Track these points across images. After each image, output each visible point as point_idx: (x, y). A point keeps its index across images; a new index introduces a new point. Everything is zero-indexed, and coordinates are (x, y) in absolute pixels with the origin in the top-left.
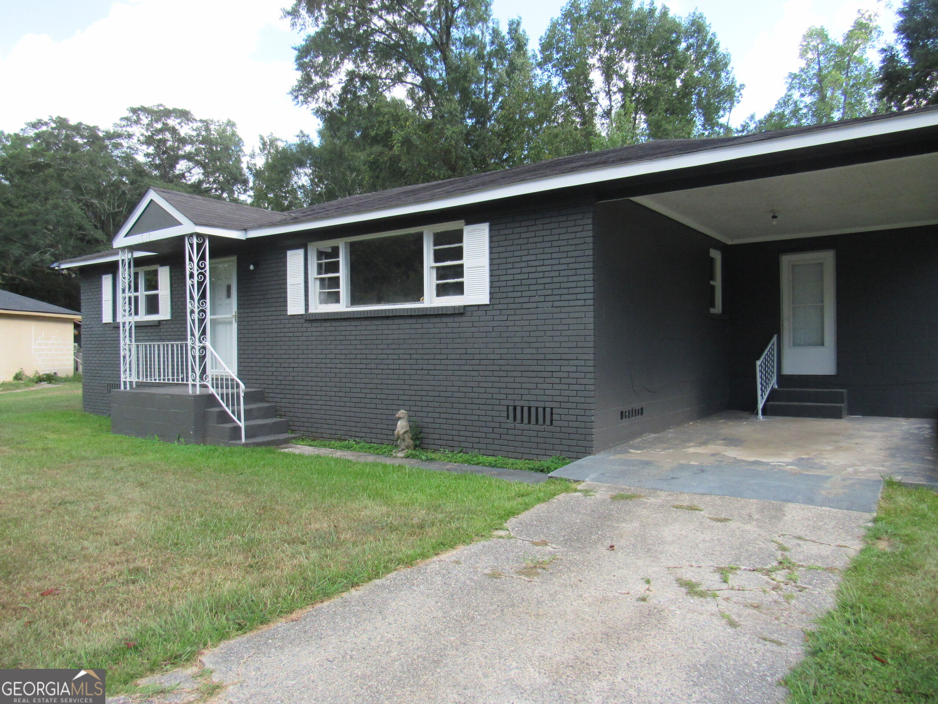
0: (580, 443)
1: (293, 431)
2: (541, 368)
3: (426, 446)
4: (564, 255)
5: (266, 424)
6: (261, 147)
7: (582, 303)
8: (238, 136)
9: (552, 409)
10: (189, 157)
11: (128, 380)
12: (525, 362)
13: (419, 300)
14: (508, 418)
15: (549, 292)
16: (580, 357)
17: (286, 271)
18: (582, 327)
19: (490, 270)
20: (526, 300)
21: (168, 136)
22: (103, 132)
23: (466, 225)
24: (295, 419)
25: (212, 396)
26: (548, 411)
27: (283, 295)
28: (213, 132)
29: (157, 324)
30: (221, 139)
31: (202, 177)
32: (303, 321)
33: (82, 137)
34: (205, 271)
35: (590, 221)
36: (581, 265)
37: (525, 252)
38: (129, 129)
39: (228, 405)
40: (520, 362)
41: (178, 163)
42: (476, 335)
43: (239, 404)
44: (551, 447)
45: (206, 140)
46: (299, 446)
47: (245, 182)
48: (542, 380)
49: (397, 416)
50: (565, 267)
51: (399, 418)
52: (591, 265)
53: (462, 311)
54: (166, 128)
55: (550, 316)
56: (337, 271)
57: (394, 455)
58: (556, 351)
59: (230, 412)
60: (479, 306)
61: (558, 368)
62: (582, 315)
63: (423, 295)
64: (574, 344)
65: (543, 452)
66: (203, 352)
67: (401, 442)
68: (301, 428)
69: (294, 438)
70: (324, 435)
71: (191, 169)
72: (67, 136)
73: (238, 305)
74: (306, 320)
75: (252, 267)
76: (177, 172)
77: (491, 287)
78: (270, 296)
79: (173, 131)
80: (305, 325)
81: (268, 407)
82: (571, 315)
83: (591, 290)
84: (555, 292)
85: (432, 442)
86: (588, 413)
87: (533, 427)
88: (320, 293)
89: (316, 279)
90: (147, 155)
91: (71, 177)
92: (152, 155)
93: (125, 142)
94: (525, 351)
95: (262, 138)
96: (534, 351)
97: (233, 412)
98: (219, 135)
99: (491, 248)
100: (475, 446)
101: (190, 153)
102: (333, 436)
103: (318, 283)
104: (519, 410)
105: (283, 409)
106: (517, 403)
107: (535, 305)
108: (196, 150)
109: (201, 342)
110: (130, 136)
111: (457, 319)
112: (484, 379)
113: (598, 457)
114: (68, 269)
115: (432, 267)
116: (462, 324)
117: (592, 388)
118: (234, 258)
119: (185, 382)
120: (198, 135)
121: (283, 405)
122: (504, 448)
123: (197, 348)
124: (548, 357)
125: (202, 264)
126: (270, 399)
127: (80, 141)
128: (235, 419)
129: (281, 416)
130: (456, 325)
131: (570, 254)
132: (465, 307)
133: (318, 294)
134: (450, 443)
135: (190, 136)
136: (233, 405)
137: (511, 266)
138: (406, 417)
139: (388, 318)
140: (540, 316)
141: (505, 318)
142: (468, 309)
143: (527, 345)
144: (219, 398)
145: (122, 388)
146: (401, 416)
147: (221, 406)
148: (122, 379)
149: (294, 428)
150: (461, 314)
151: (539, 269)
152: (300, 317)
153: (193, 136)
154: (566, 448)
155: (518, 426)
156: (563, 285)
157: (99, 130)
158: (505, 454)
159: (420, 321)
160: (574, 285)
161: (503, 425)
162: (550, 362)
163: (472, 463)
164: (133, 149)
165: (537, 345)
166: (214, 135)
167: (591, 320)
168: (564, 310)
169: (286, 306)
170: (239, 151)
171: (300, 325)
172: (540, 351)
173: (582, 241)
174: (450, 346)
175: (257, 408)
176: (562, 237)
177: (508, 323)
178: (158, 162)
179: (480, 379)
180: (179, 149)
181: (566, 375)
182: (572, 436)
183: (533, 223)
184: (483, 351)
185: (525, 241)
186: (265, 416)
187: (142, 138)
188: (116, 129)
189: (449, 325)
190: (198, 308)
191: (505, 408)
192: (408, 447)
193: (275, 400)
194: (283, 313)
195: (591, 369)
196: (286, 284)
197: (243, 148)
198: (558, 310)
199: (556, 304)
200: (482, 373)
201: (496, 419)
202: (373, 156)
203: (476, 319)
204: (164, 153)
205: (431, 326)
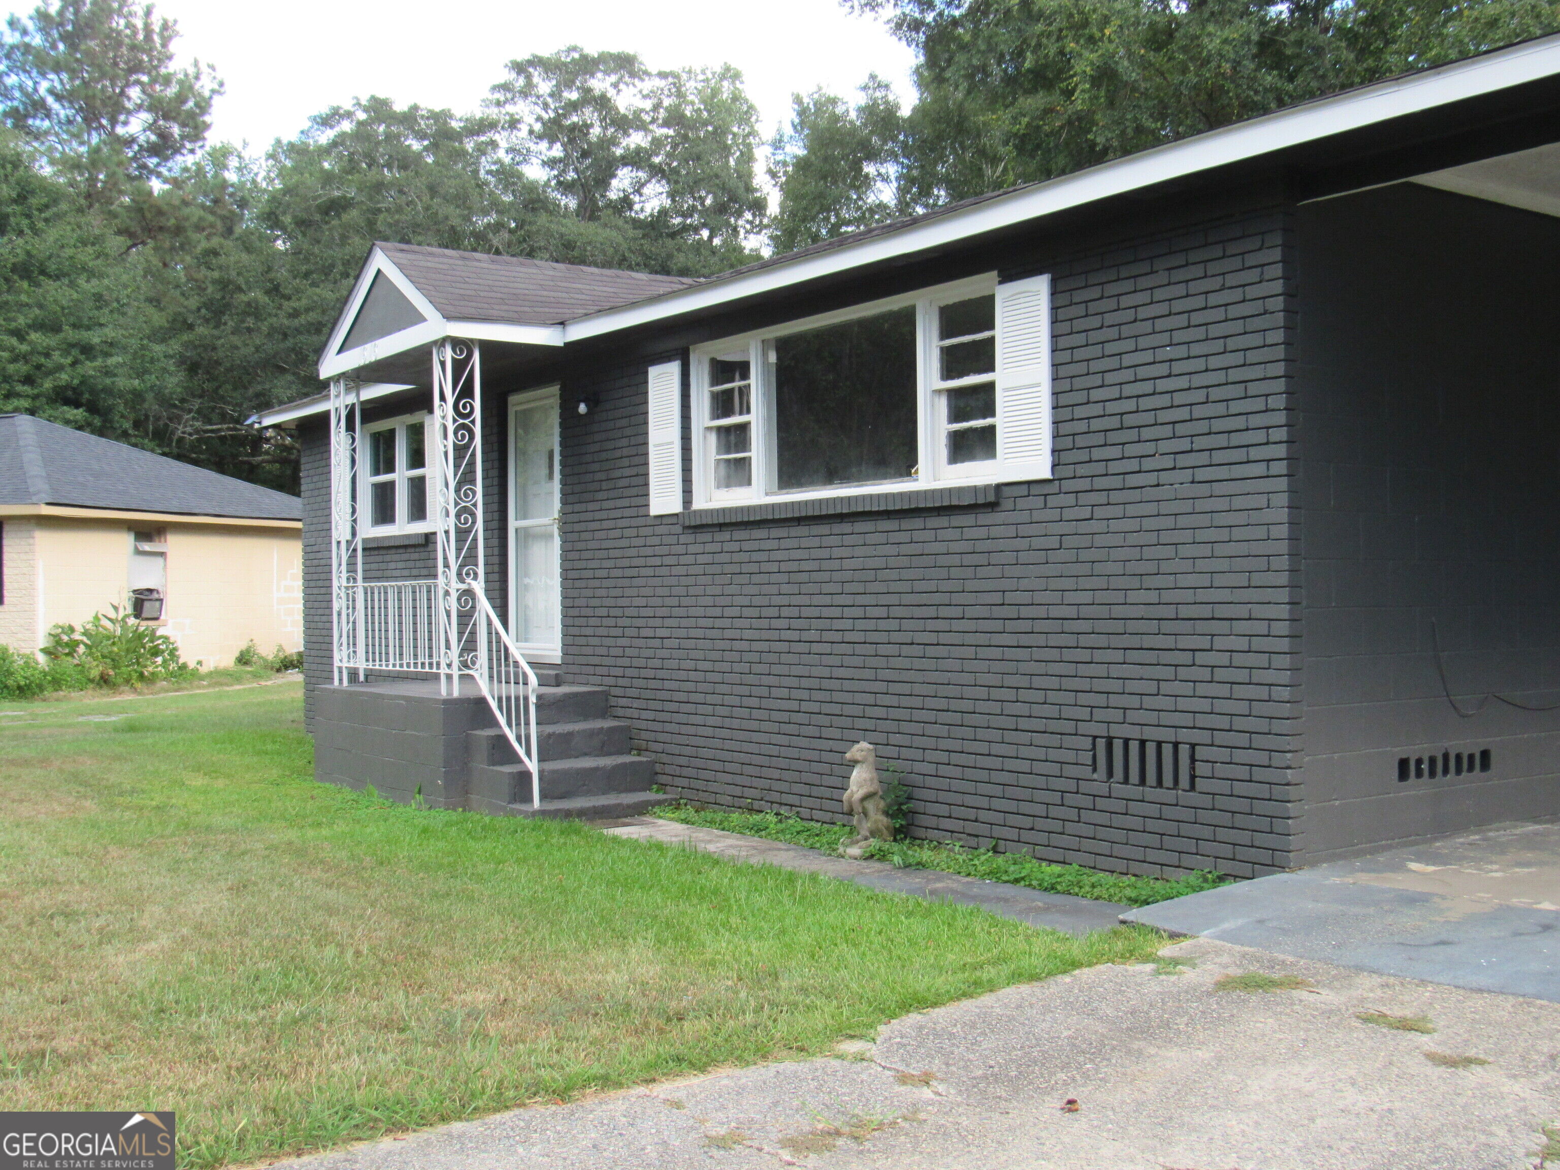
0: (1260, 839)
1: (663, 787)
2: (1169, 642)
3: (921, 833)
4: (1218, 346)
5: (596, 769)
6: (797, 121)
7: (1259, 469)
8: (746, 101)
9: (1193, 746)
10: (636, 159)
11: (345, 664)
12: (1132, 626)
13: (909, 474)
14: (1095, 770)
15: (1185, 445)
16: (1258, 612)
17: (647, 413)
18: (1261, 532)
19: (1055, 394)
20: (1133, 465)
21: (589, 114)
22: (461, 120)
23: (1001, 283)
24: (665, 758)
25: (481, 702)
26: (1184, 750)
27: (641, 470)
28: (691, 98)
29: (422, 541)
30: (709, 112)
31: (667, 203)
32: (678, 529)
33: (420, 136)
34: (473, 422)
35: (1276, 254)
36: (1258, 372)
37: (1129, 345)
38: (509, 108)
39: (509, 724)
40: (1118, 626)
41: (614, 176)
42: (1023, 557)
43: (527, 723)
44: (1191, 846)
45: (675, 118)
46: (661, 822)
47: (759, 206)
48: (1169, 672)
49: (848, 755)
50: (1220, 377)
51: (854, 763)
52: (1279, 369)
53: (991, 498)
54: (589, 99)
55: (1187, 506)
56: (746, 409)
57: (841, 850)
58: (1202, 595)
59: (512, 737)
60: (1029, 483)
61: (1205, 642)
62: (1262, 501)
63: (915, 462)
64: (1242, 580)
65: (1173, 858)
66: (466, 602)
67: (859, 821)
68: (678, 781)
69: (659, 803)
70: (721, 799)
71: (643, 185)
72: (388, 137)
73: (564, 494)
74: (685, 528)
75: (582, 408)
76: (613, 195)
77: (1056, 436)
78: (618, 473)
79: (602, 103)
80: (683, 539)
81: (612, 730)
82: (1238, 503)
83: (1281, 434)
84: (1200, 442)
85: (932, 822)
86: (1277, 760)
87: (1150, 793)
88: (718, 461)
89: (709, 429)
90: (551, 163)
91: (390, 225)
92: (560, 160)
93: (502, 139)
94: (1133, 597)
95: (798, 100)
96: (1153, 597)
97: (519, 739)
98: (703, 102)
99: (1054, 337)
100: (1026, 836)
101: (638, 150)
102: (737, 802)
103: (713, 438)
104: (1118, 745)
105: (644, 735)
106: (1115, 731)
107: (1152, 478)
108: (652, 143)
109: (462, 581)
110: (513, 124)
111: (986, 518)
112: (1041, 668)
113: (1303, 876)
114: (275, 426)
115: (939, 392)
116: (995, 531)
117: (1285, 693)
118: (555, 389)
119: (434, 670)
120: (656, 108)
121: (643, 725)
122: (1087, 844)
123: (454, 595)
124: (1184, 611)
125: (464, 407)
126: (620, 712)
127: (416, 146)
128: (521, 752)
129: (640, 751)
130: (982, 532)
131: (1231, 344)
132: (999, 488)
133: (712, 465)
134: (971, 827)
135: (638, 113)
136: (518, 724)
137: (1097, 380)
138: (871, 758)
139: (841, 517)
140: (1165, 508)
141: (1086, 512)
142: (1007, 491)
143: (1135, 582)
144: (493, 705)
145: (336, 682)
146: (858, 756)
147: (496, 724)
148: (337, 663)
149: (663, 779)
150: (992, 506)
151: (1162, 385)
152: (674, 520)
153: (642, 111)
154: (1227, 850)
155: (1119, 789)
156: (1217, 425)
157: (451, 117)
158: (1090, 860)
159: (907, 524)
160: (1240, 422)
161: (1084, 787)
162: (1187, 626)
163: (1005, 878)
164: (519, 152)
165: (1159, 581)
166: (693, 103)
167: (1283, 515)
168: (1218, 488)
169: (647, 495)
170: (749, 134)
171: (673, 540)
172: (1167, 596)
173: (1257, 307)
174: (970, 585)
175: (584, 731)
176: (1213, 299)
177: (1094, 526)
178: (571, 175)
179: (1034, 667)
180: (614, 142)
181: (1224, 659)
182: (1239, 820)
183: (1145, 267)
184: (1039, 598)
185: (1129, 315)
186: (602, 751)
187: (538, 127)
188: (488, 111)
189: (969, 533)
190: (456, 504)
191: (1087, 743)
192: (873, 834)
193: (628, 713)
194: (642, 511)
195: (1284, 645)
196: (646, 444)
197: (757, 127)
198: (1204, 489)
199: (1201, 474)
200: (1038, 654)
201: (1069, 770)
202: (1025, 120)
203: (1025, 516)
204: (585, 154)
205: (929, 535)
